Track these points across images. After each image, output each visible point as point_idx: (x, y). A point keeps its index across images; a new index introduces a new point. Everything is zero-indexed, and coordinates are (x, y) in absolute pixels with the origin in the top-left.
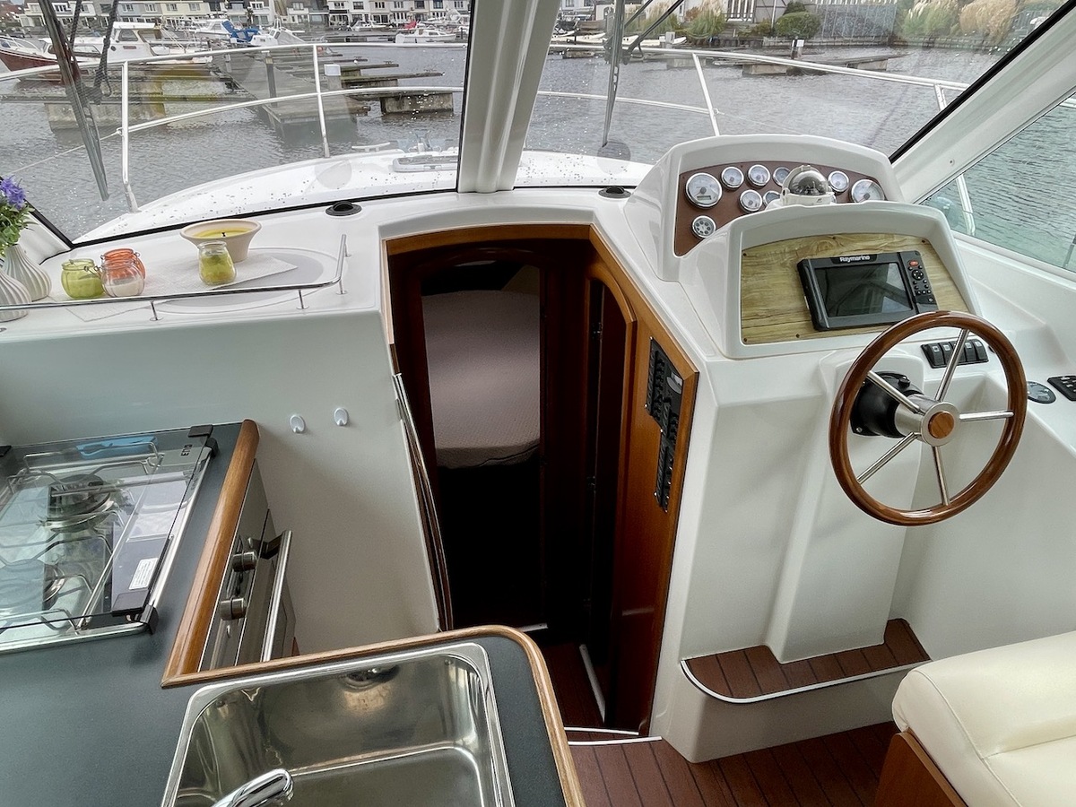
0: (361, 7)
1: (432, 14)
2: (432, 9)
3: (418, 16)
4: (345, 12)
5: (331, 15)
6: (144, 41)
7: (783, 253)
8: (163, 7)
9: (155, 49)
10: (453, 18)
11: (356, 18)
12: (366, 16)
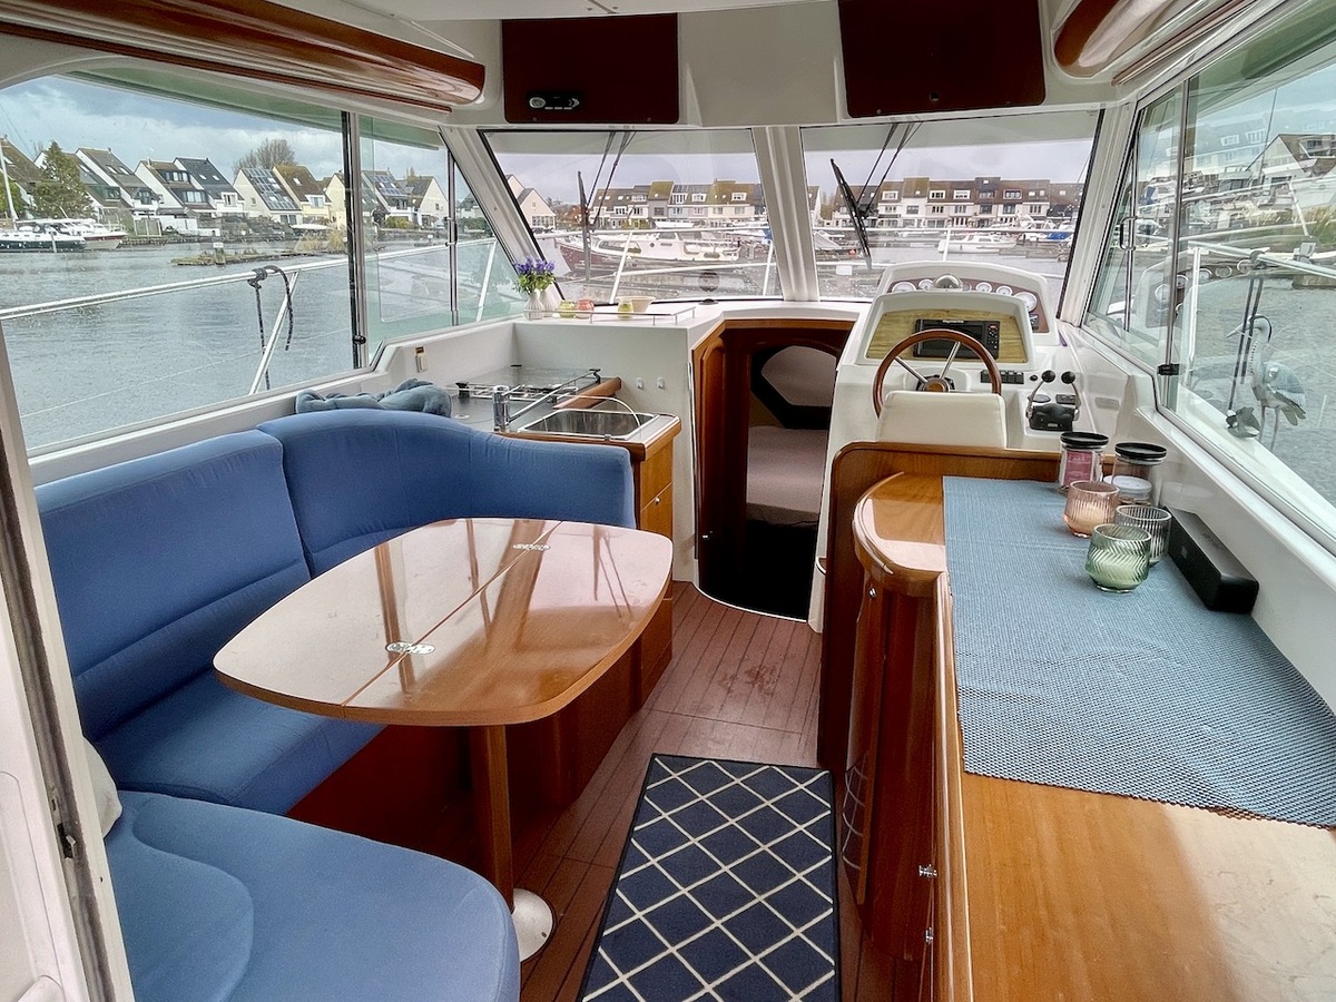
0: (916, 212)
1: (999, 220)
2: (1000, 215)
3: (981, 222)
4: (896, 216)
5: (879, 220)
6: (681, 239)
7: (910, 316)
8: (710, 210)
9: (689, 248)
10: (1024, 224)
11: (907, 223)
12: (920, 221)
